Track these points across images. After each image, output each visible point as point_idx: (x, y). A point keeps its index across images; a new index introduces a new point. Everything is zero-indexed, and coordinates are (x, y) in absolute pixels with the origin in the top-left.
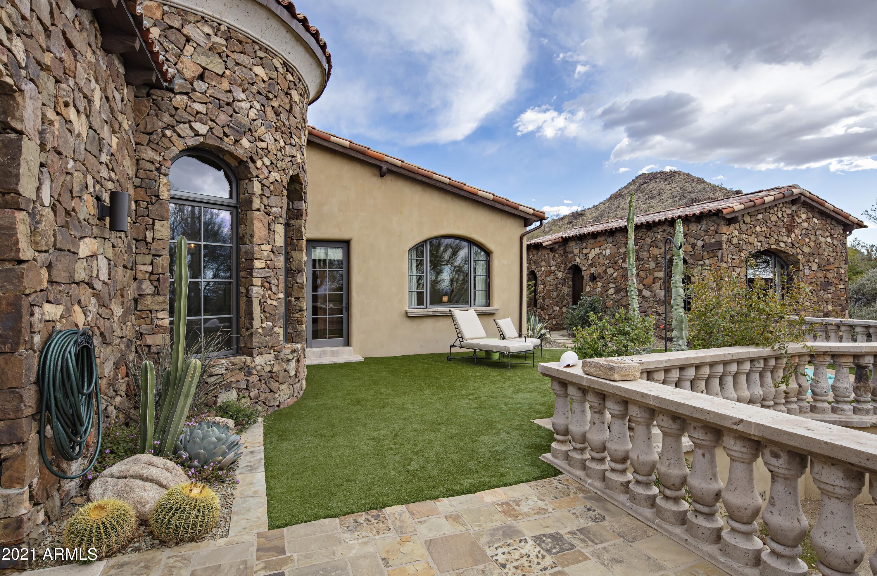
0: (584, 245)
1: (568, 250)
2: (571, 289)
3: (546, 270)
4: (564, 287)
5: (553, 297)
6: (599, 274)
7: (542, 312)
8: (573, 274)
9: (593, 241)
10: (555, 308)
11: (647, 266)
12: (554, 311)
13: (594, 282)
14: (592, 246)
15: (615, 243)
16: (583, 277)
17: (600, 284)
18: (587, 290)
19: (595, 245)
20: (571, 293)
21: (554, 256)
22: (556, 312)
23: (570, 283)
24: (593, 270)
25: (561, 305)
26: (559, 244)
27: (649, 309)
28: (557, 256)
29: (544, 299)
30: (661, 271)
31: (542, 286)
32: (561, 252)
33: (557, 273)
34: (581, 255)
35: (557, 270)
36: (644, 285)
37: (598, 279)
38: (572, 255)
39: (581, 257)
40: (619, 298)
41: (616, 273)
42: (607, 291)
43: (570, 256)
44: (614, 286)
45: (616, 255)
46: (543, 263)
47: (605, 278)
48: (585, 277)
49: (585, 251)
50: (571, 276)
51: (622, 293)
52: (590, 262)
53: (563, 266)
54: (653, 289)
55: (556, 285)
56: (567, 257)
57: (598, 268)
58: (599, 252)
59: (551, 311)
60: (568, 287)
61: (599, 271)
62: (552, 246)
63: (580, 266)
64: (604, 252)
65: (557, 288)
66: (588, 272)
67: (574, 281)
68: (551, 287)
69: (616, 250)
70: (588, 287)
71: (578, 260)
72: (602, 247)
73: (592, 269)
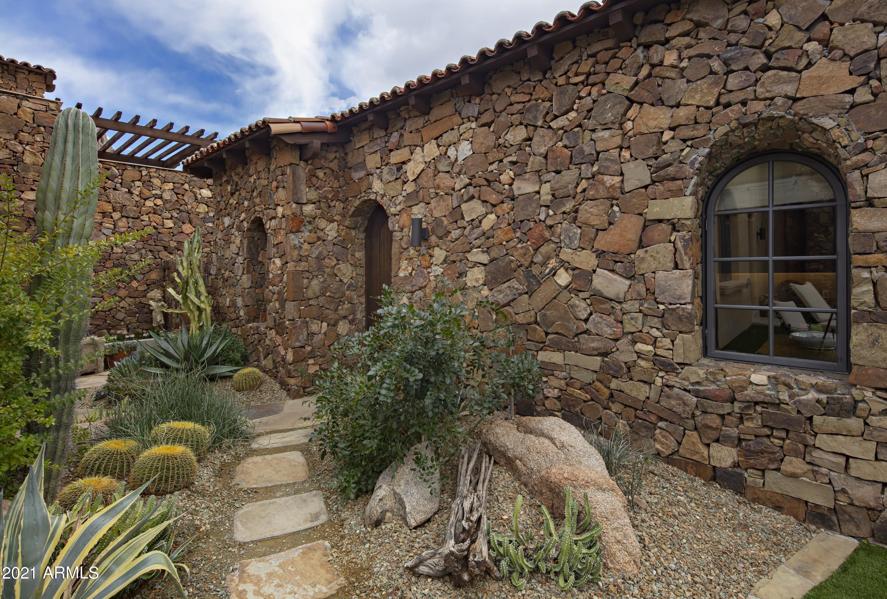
0: (395, 137)
1: (352, 160)
2: (362, 271)
3: (289, 212)
4: (342, 266)
5: (310, 293)
6: (438, 221)
7: (279, 340)
8: (365, 231)
9: (420, 122)
10: (314, 327)
11: (609, 180)
12: (311, 335)
13: (423, 250)
14: (416, 138)
15: (486, 118)
16: (391, 233)
17: (439, 254)
18: (401, 274)
19: (426, 133)
20: (362, 280)
21: (312, 175)
22: (317, 338)
23: (358, 255)
24: (418, 211)
25: (332, 316)
26: (325, 139)
27: (623, 344)
28: (320, 174)
29: (283, 302)
30: (679, 193)
31: (278, 262)
32: (334, 165)
33: (322, 223)
34: (386, 169)
35: (322, 217)
36: (600, 254)
37: (433, 239)
38: (362, 174)
39: (386, 176)
40: (501, 298)
41: (492, 217)
42: (462, 274)
43: (357, 175)
44: (484, 258)
45: (494, 155)
46: (281, 194)
47: (455, 233)
48: (397, 235)
49: (395, 157)
50: (362, 236)
51: (514, 283)
52: (410, 188)
53: (339, 206)
54: (643, 268)
55: (320, 258)
56: (349, 181)
57: (433, 203)
58: (436, 152)
59: (303, 337)
60: (354, 266)
61: (437, 214)
62: (302, 140)
63: (384, 202)
64: (451, 152)
65: (321, 269)
66: (404, 219)
67: (369, 248)
68: (304, 265)
69: (491, 140)
70: (404, 264)
71: (377, 186)
72: (446, 138)
73: (415, 209)
